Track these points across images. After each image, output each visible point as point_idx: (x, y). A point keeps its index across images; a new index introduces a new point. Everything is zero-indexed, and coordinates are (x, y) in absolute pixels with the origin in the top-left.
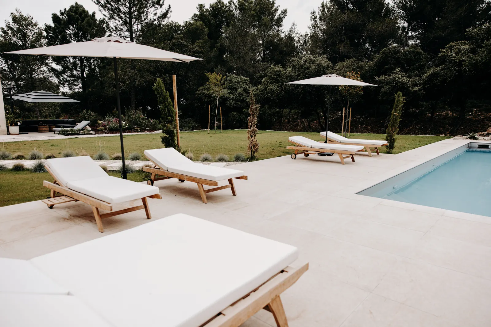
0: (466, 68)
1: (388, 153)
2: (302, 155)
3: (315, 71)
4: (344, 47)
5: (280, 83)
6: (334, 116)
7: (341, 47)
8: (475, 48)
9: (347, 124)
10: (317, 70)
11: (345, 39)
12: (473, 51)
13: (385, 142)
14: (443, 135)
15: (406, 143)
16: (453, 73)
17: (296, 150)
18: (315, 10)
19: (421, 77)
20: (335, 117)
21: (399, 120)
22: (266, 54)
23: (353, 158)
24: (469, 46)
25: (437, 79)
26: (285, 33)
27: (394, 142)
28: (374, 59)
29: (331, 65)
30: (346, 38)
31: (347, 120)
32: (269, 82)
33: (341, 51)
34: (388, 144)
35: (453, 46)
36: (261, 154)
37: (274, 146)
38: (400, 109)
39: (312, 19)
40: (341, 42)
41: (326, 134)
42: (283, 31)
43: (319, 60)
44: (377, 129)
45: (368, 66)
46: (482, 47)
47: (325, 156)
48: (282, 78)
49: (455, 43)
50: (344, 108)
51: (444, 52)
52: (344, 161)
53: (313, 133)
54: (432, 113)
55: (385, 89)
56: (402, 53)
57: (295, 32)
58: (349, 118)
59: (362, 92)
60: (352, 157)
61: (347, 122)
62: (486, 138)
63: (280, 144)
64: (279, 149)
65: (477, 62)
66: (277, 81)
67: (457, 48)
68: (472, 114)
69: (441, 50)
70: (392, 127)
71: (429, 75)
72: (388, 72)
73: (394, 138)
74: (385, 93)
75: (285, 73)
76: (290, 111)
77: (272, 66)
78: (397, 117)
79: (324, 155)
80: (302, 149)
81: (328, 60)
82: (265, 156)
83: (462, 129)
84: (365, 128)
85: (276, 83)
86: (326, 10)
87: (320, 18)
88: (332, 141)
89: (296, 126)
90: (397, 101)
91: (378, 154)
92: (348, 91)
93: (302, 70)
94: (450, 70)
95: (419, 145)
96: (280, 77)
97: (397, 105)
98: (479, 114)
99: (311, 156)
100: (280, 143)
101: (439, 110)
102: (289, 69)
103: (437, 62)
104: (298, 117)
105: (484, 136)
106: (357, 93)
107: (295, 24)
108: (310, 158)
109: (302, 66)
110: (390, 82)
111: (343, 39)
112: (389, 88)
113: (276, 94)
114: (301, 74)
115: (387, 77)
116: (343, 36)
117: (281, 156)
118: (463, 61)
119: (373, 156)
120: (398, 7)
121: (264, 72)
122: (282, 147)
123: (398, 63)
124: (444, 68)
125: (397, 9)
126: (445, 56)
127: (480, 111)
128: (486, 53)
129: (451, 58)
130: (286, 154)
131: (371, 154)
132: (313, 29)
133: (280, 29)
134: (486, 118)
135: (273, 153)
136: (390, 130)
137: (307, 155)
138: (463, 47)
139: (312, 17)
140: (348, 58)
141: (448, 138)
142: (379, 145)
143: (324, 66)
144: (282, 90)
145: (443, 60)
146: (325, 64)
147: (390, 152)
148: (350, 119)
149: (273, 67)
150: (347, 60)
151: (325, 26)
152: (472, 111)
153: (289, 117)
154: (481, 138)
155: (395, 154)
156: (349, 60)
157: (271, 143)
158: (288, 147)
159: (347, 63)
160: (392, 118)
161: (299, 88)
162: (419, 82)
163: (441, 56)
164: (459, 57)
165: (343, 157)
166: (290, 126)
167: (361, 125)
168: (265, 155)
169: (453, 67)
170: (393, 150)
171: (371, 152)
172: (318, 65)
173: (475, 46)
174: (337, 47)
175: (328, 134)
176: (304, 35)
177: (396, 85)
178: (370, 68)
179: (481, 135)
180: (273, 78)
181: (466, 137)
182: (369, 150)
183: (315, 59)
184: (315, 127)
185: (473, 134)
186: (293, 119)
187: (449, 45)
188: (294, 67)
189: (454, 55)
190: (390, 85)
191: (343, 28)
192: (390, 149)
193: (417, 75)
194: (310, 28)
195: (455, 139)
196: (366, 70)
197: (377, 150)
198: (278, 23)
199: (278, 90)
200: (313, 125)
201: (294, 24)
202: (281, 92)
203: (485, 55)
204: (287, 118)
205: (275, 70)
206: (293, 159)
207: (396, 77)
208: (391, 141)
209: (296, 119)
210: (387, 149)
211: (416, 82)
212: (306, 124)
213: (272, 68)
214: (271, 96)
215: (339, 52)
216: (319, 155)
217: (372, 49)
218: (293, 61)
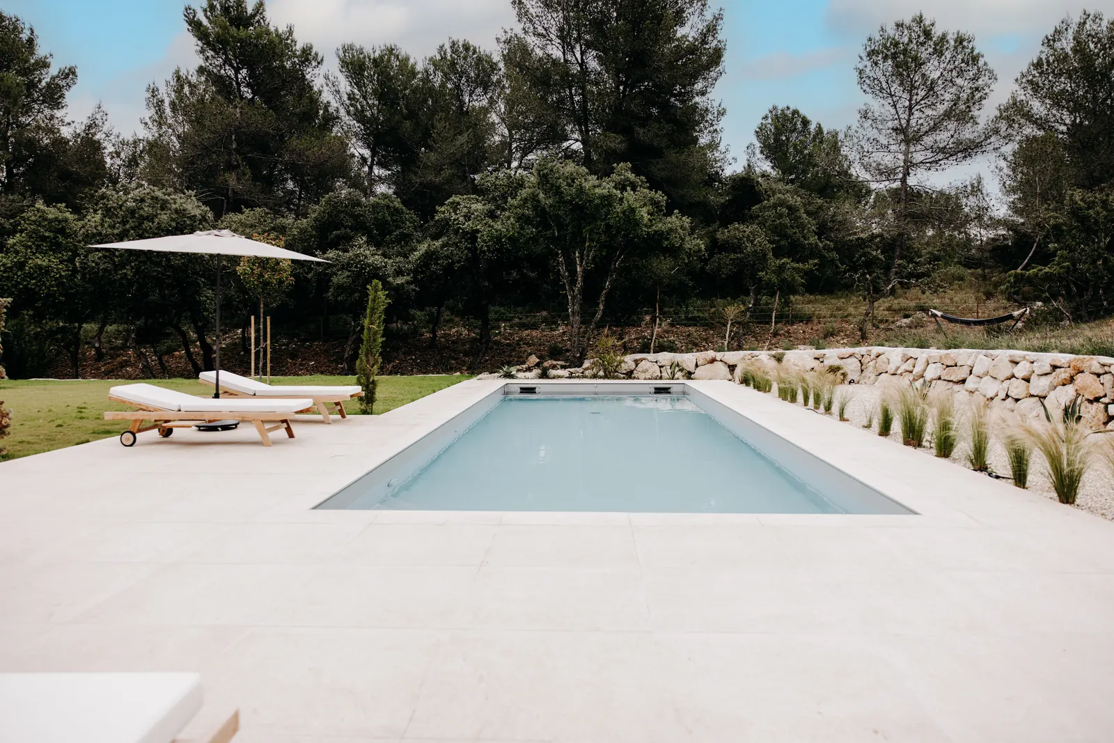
0: (482, 245)
1: (365, 412)
2: (154, 434)
3: (170, 226)
4: (238, 179)
5: (66, 252)
6: (224, 340)
7: (232, 180)
8: (494, 210)
9: (261, 355)
10: (174, 224)
11: (240, 161)
12: (492, 215)
13: (358, 389)
14: (458, 373)
15: (396, 391)
16: (462, 253)
17: (136, 421)
18: (157, 85)
19: (408, 258)
20: (228, 341)
21: (380, 340)
22: (17, 174)
23: (289, 430)
24: (484, 205)
25: (437, 264)
26: (73, 125)
27: (374, 388)
28: (308, 214)
29: (210, 215)
30: (243, 161)
31: (261, 346)
32: (30, 247)
33: (233, 190)
34: (363, 394)
35: (458, 204)
36: (19, 443)
37: (60, 419)
38: (380, 317)
39: (151, 105)
40: (230, 167)
41: (215, 377)
42: (67, 120)
43: (179, 201)
44: (330, 367)
45: (298, 228)
46: (504, 210)
47: (218, 430)
48: (73, 238)
49: (460, 199)
50: (253, 318)
51: (444, 213)
52: (268, 437)
53: (173, 380)
54: (434, 332)
55: (341, 278)
56: (366, 207)
57: (105, 129)
58: (265, 340)
59: (292, 280)
60: (286, 426)
61: (262, 350)
62: (528, 374)
63: (81, 412)
64: (78, 423)
65: (501, 234)
66: (56, 247)
67: (465, 207)
68: (500, 333)
69: (437, 207)
70: (367, 356)
71: (423, 255)
72: (342, 242)
73: (373, 381)
74: (340, 288)
75: (83, 227)
76: (101, 330)
77: (40, 205)
78: (376, 333)
79: (214, 429)
80: (153, 416)
81: (201, 204)
82: (35, 445)
83: (487, 361)
84: (301, 365)
85: (54, 252)
86: (186, 89)
87: (173, 104)
88: (232, 394)
89: (122, 367)
90: (374, 300)
91: (343, 417)
92: (259, 278)
93: (133, 222)
94: (457, 246)
95: (420, 393)
96: (67, 236)
97: (373, 309)
98: (510, 333)
99: (177, 434)
100: (78, 408)
101: (445, 326)
102: (93, 217)
103: (433, 230)
104: (126, 341)
105: (524, 372)
106: (281, 282)
107: (103, 108)
108: (175, 440)
109: (132, 212)
110: (348, 264)
111: (235, 163)
112: (348, 276)
113: (56, 279)
114: (132, 232)
115: (340, 253)
116: (234, 156)
117: (88, 441)
118: (478, 231)
119: (335, 421)
120: (348, 113)
121: (12, 221)
122: (88, 418)
123: (360, 226)
124: (447, 243)
125: (347, 118)
126: (447, 221)
127: (511, 327)
128: (512, 219)
129: (458, 224)
130: (104, 436)
131: (328, 417)
132: (155, 129)
133: (58, 113)
134: (521, 339)
135: (59, 437)
136: (365, 363)
137: (167, 432)
138: (474, 206)
139: (151, 100)
140: (251, 205)
141: (468, 378)
142: (345, 396)
143: (193, 216)
144: (75, 271)
145: (444, 228)
146: (197, 212)
147: (368, 410)
148: (269, 342)
149: (42, 207)
150: (247, 211)
151: (186, 127)
152: (499, 327)
153: (100, 342)
154: (521, 375)
155: (378, 414)
156: (254, 211)
157: (50, 411)
158: (109, 416)
159: (248, 215)
160: (365, 336)
161: (125, 268)
162: (405, 266)
163: (438, 220)
164: (470, 223)
165: (266, 428)
166: (104, 366)
167: (293, 359)
168: (33, 443)
169: (461, 242)
170: (374, 407)
171: (330, 414)
172: (177, 211)
173: (493, 207)
174: (222, 178)
175: (220, 378)
176: (131, 140)
177: (360, 271)
178: (302, 231)
179: (518, 371)
180: (44, 238)
181: (496, 374)
182: (323, 409)
183: (167, 197)
184: (178, 367)
185: (508, 369)
186: (111, 349)
187: (450, 200)
188: (108, 212)
189: (461, 219)
190: (349, 271)
191: (233, 137)
192: (367, 403)
193: (399, 254)
194: (146, 124)
195: (480, 379)
196: (295, 235)
197: (340, 409)
198: (52, 98)
199: (61, 269)
200: (172, 363)
201: (99, 108)
202: (71, 275)
203: (511, 224)
204: (95, 347)
205: (50, 216)
206: (126, 446)
207: (360, 253)
208: (367, 386)
209: (121, 348)
210: (361, 404)
211: (399, 266)
212: (153, 360)
213: (38, 210)
214: (39, 286)
215: (228, 190)
216: (200, 430)
217: (301, 193)
218: (103, 197)
